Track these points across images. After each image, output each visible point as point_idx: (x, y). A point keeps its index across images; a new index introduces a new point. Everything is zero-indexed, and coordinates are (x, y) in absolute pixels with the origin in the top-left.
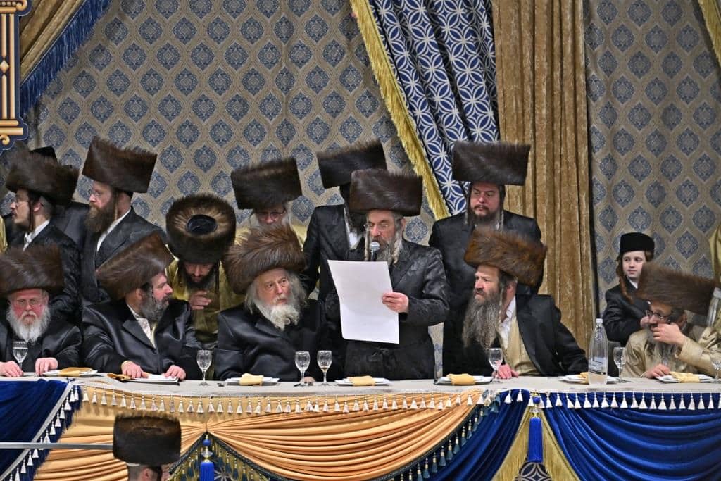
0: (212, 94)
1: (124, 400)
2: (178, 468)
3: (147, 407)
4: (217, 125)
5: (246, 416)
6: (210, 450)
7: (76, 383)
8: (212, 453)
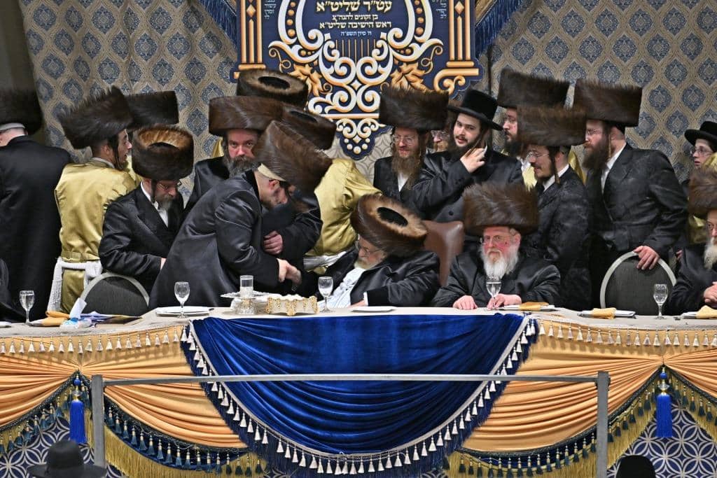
0: (667, 35)
1: (580, 334)
2: (636, 401)
3: (603, 341)
4: (671, 65)
5: (702, 348)
6: (667, 382)
7: (532, 317)
8: (668, 386)
